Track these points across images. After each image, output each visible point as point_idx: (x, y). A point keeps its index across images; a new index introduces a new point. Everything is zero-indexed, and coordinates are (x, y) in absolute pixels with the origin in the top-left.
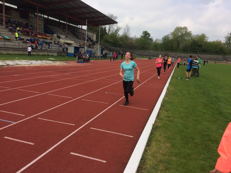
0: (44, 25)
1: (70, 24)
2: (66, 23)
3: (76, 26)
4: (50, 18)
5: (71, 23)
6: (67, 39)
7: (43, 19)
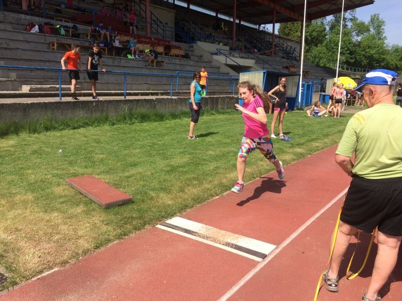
0: (176, 24)
1: (242, 23)
2: (232, 20)
3: (257, 27)
4: (192, 7)
5: (245, 21)
6: (235, 56)
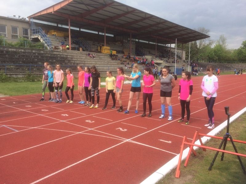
0: (136, 48)
2: (155, 44)
3: (165, 45)
4: (140, 41)
5: (159, 43)
6: (157, 59)
7: (134, 43)
